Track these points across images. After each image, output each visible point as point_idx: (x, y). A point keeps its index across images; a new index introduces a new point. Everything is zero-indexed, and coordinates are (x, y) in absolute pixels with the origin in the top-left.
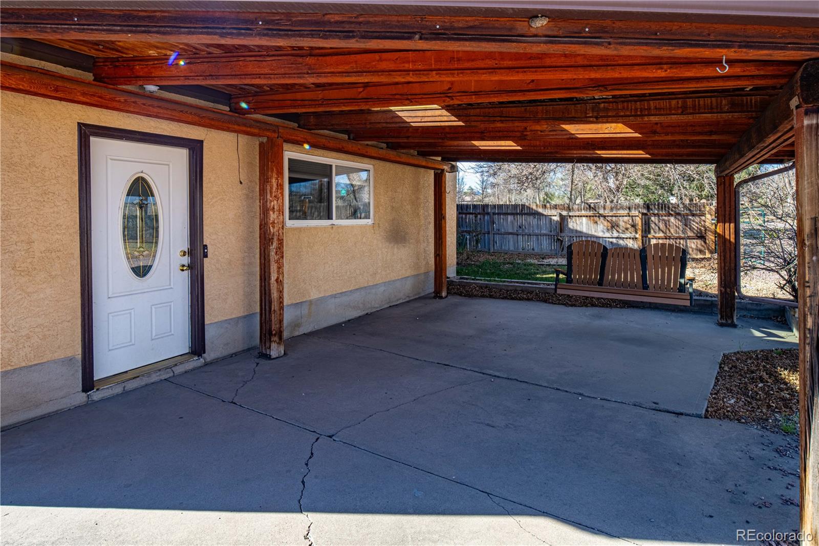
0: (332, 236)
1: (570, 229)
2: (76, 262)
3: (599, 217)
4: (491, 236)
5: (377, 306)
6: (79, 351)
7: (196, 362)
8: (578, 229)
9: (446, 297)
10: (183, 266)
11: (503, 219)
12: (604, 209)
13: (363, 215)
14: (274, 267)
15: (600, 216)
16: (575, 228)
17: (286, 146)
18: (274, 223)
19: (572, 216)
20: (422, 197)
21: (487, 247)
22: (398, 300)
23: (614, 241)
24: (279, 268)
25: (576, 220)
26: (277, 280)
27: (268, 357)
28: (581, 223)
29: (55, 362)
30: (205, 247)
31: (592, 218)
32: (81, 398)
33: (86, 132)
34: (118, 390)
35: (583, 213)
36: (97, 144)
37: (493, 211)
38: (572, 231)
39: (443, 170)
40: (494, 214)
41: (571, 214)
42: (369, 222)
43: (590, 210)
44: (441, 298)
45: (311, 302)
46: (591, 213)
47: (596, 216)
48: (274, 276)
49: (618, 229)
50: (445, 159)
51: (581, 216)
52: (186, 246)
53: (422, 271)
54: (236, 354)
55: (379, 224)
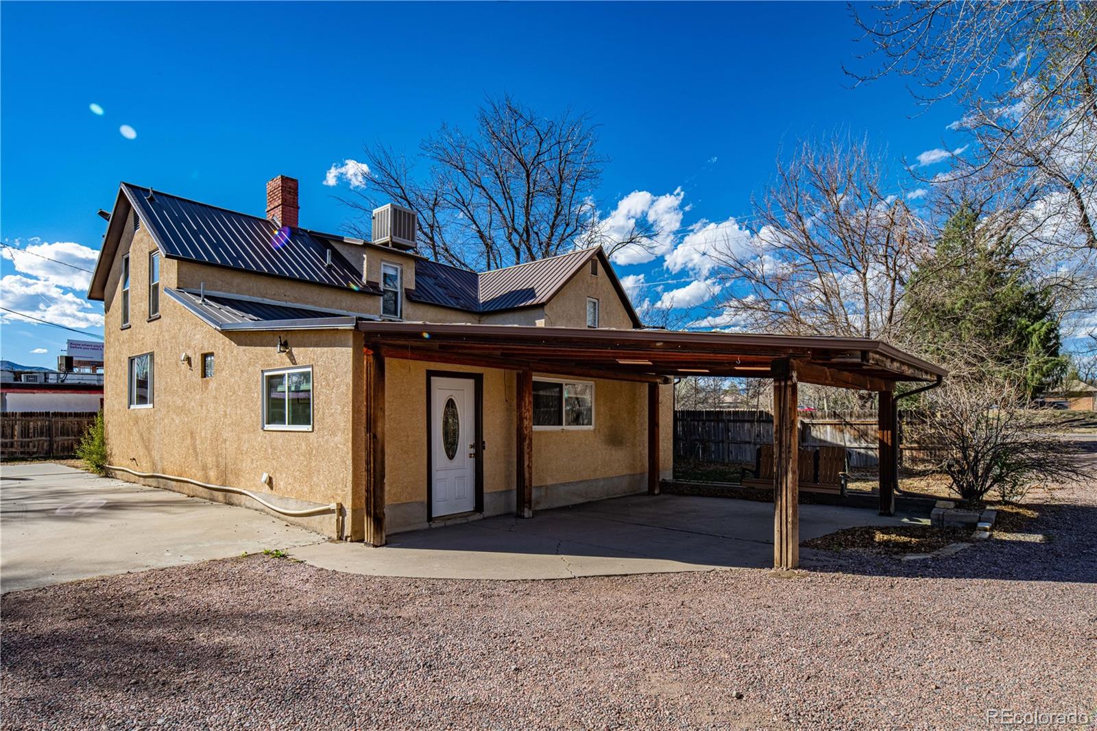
0: (563, 438)
1: (813, 437)
2: (425, 448)
3: (845, 425)
4: (726, 445)
5: (597, 496)
6: (426, 499)
7: (478, 516)
8: (822, 437)
9: (658, 494)
10: (471, 454)
11: (739, 427)
12: (851, 416)
13: (586, 421)
14: (526, 457)
15: (847, 424)
16: (819, 437)
17: (534, 373)
18: (526, 427)
19: (815, 424)
20: (638, 406)
21: (721, 458)
22: (615, 494)
23: (862, 451)
24: (529, 458)
25: (820, 429)
26: (528, 466)
27: (523, 517)
28: (826, 431)
29: (417, 502)
30: (484, 443)
31: (837, 426)
32: (426, 525)
33: (430, 374)
34: (442, 524)
35: (827, 420)
36: (435, 381)
37: (728, 418)
38: (815, 439)
39: (656, 383)
40: (729, 421)
41: (814, 421)
42: (591, 427)
43: (835, 417)
44: (654, 494)
45: (547, 486)
46: (836, 421)
47: (841, 424)
48: (526, 463)
49: (866, 438)
50: (659, 374)
51: (825, 424)
52: (472, 442)
53: (638, 471)
54: (500, 515)
55: (599, 429)
